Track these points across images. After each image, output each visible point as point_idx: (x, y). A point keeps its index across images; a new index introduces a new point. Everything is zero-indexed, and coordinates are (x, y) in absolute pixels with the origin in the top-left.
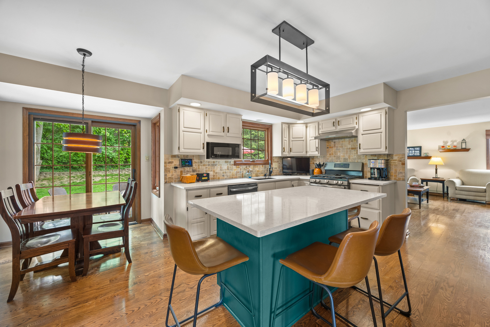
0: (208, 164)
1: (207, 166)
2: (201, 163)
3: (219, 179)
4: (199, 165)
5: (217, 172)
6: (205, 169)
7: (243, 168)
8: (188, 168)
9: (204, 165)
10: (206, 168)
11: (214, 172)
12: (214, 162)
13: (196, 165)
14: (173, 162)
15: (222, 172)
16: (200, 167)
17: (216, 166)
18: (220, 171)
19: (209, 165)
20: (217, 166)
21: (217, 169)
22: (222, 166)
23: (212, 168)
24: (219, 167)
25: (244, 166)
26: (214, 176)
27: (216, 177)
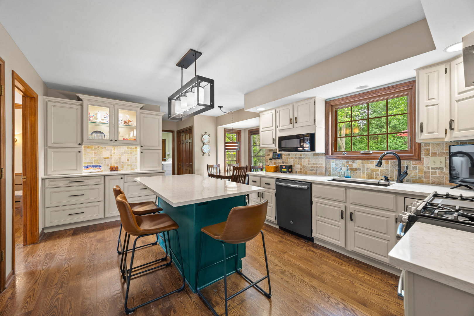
0: (295, 156)
1: (294, 159)
2: (289, 156)
3: (306, 174)
4: (287, 158)
5: (304, 166)
6: (293, 162)
7: (341, 163)
8: (279, 160)
9: (292, 158)
10: (294, 160)
11: (301, 165)
12: (301, 155)
13: (285, 158)
14: (270, 155)
15: (310, 166)
16: (288, 159)
17: (303, 159)
18: (307, 165)
19: (296, 158)
20: (305, 159)
21: (305, 162)
22: (310, 160)
23: (300, 161)
24: (307, 160)
25: (344, 161)
26: (301, 169)
27: (303, 171)
